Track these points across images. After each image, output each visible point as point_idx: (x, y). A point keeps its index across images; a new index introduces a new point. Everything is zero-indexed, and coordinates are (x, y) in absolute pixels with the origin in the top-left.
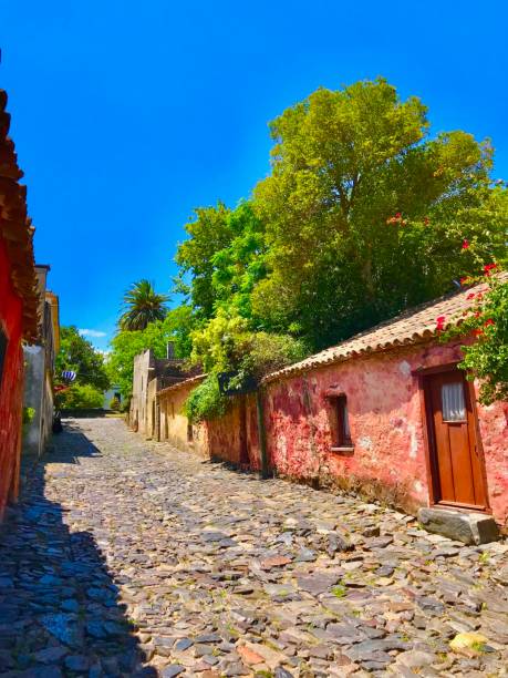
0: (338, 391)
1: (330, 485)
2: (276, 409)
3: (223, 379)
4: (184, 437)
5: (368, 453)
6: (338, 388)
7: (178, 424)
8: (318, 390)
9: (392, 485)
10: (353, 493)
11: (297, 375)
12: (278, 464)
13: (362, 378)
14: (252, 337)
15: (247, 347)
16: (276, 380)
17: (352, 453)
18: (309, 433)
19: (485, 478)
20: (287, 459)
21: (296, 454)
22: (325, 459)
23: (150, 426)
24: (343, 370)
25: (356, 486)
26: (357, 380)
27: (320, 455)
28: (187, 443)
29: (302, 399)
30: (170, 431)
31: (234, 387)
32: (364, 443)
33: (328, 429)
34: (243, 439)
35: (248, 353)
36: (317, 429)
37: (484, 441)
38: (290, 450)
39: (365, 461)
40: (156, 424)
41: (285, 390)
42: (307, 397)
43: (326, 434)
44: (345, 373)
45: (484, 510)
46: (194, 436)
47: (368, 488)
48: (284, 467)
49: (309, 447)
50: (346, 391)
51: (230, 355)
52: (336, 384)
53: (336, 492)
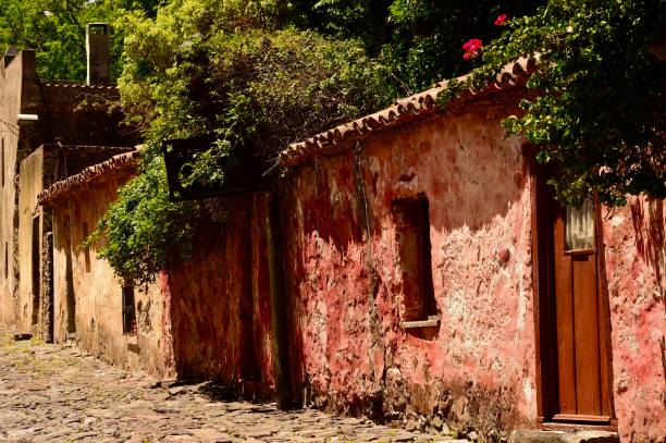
0: (414, 186)
1: (402, 408)
2: (308, 231)
3: (178, 156)
4: (115, 323)
5: (461, 327)
6: (415, 182)
7: (99, 284)
8: (381, 185)
9: (492, 393)
10: (437, 421)
11: (344, 149)
12: (312, 371)
13: (452, 158)
14: (258, 42)
15: (244, 70)
16: (305, 161)
17: (435, 330)
18: (365, 292)
19: (610, 360)
20: (328, 357)
21: (344, 344)
22: (394, 348)
23: (27, 298)
24: (422, 139)
25: (442, 404)
26: (445, 163)
27: (386, 340)
28: (123, 341)
29: (354, 207)
30: (82, 310)
31: (207, 176)
32: (454, 306)
33: (398, 279)
34: (246, 315)
35: (243, 86)
36: (380, 281)
37: (610, 286)
38: (334, 334)
39: (456, 346)
40: (44, 287)
41: (324, 188)
42: (362, 202)
43: (395, 289)
44: (426, 146)
45: (608, 423)
46: (140, 318)
47: (460, 407)
48: (323, 378)
49: (367, 324)
50: (427, 187)
51: (197, 91)
52: (411, 171)
53: (412, 423)
